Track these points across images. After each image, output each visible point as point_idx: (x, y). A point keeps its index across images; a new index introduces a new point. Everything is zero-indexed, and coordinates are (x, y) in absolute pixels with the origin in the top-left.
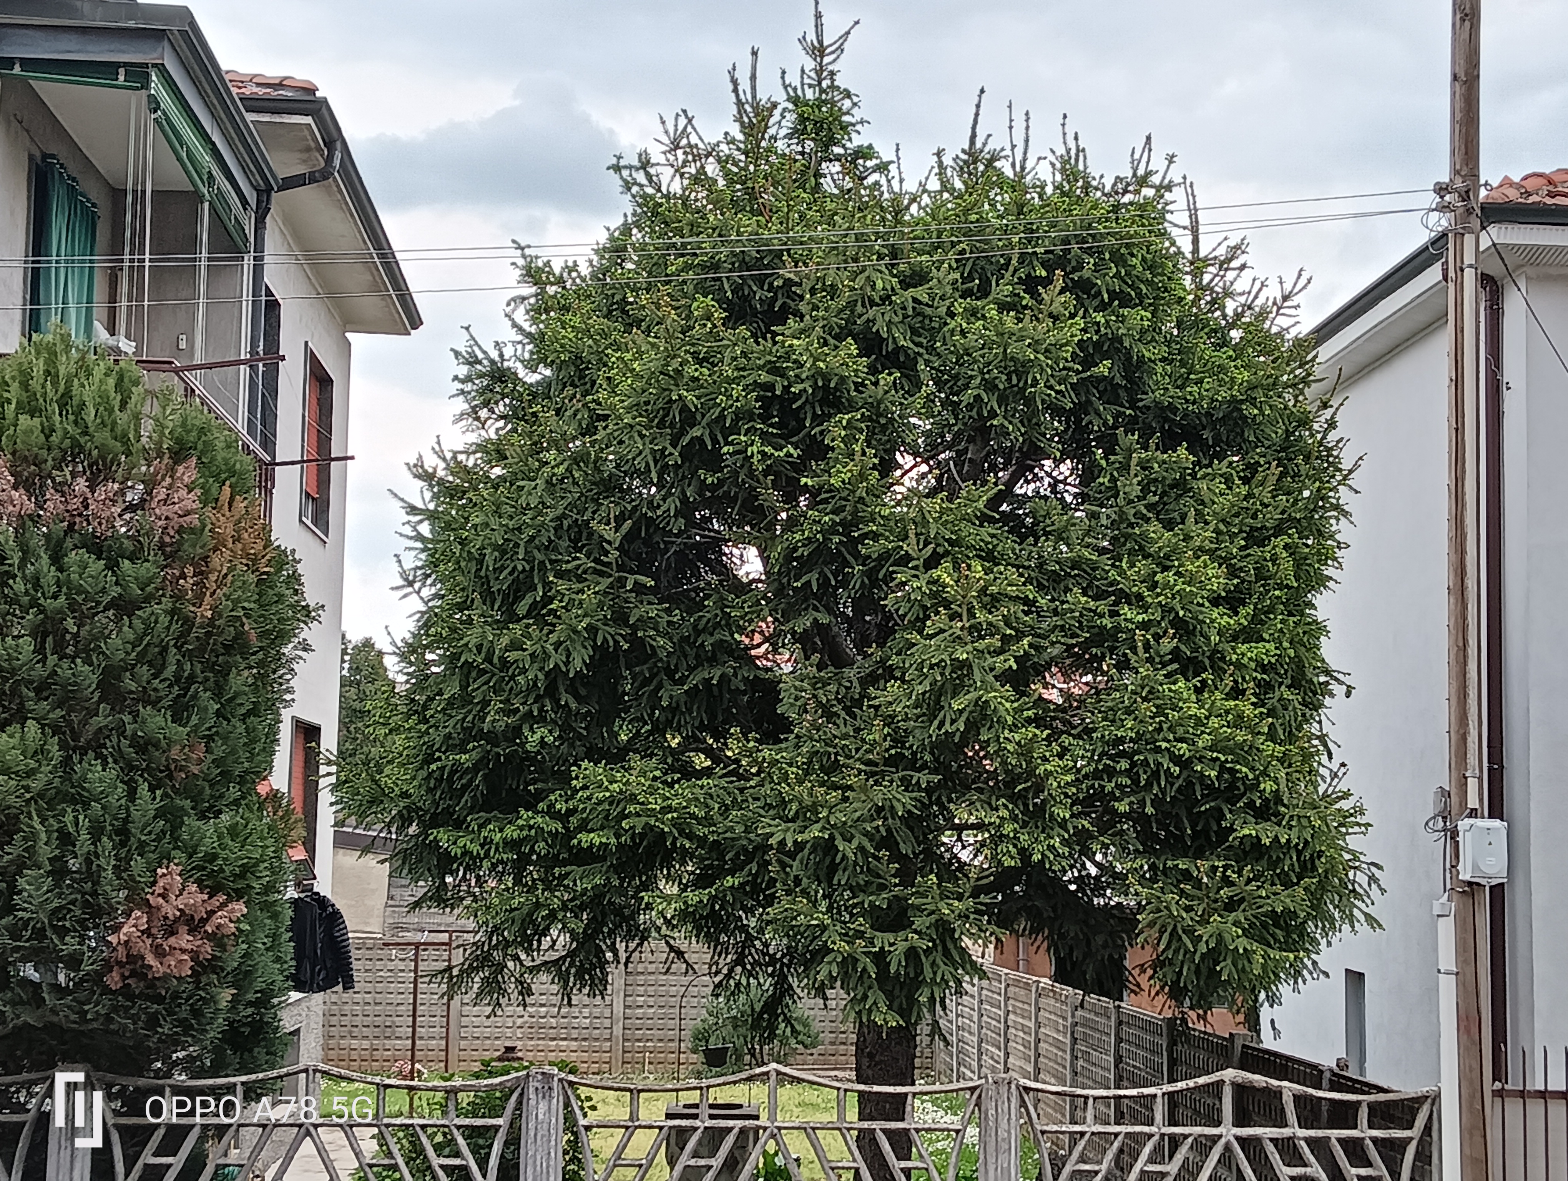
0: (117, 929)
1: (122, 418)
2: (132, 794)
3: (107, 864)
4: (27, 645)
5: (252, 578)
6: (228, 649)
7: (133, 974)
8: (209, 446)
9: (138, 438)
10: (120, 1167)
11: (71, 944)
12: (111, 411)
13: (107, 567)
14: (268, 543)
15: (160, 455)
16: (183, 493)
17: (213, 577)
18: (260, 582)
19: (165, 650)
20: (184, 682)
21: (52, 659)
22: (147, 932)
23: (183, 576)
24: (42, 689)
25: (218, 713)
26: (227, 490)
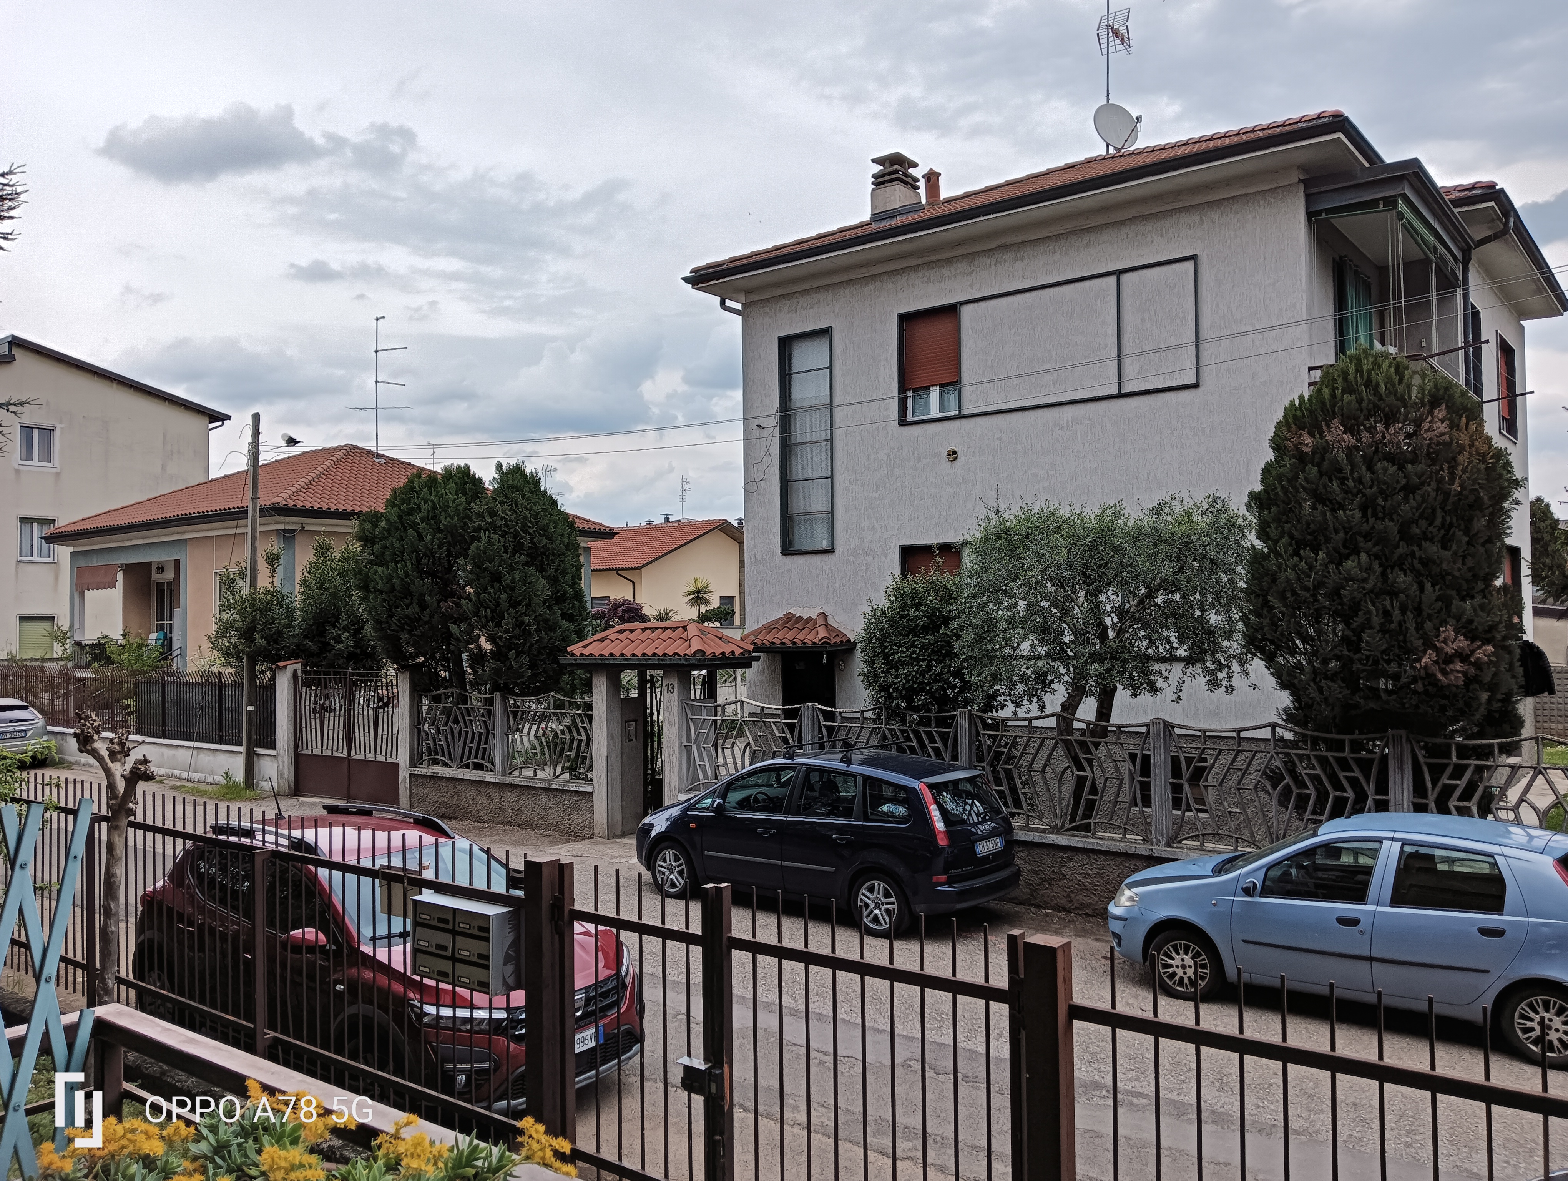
0: (1419, 660)
1: (1400, 389)
2: (1422, 589)
3: (1411, 625)
4: (1358, 514)
5: (1483, 466)
6: (1471, 506)
7: (1430, 684)
8: (1451, 397)
9: (1410, 398)
10: (1429, 784)
11: (1393, 668)
12: (1394, 385)
13: (1399, 469)
14: (1491, 446)
15: (1423, 405)
16: (1439, 424)
17: (1460, 468)
18: (1487, 469)
19: (1434, 511)
20: (1447, 527)
21: (1372, 520)
22: (1436, 662)
23: (1442, 469)
24: (1367, 536)
25: (1468, 543)
26: (1464, 420)
